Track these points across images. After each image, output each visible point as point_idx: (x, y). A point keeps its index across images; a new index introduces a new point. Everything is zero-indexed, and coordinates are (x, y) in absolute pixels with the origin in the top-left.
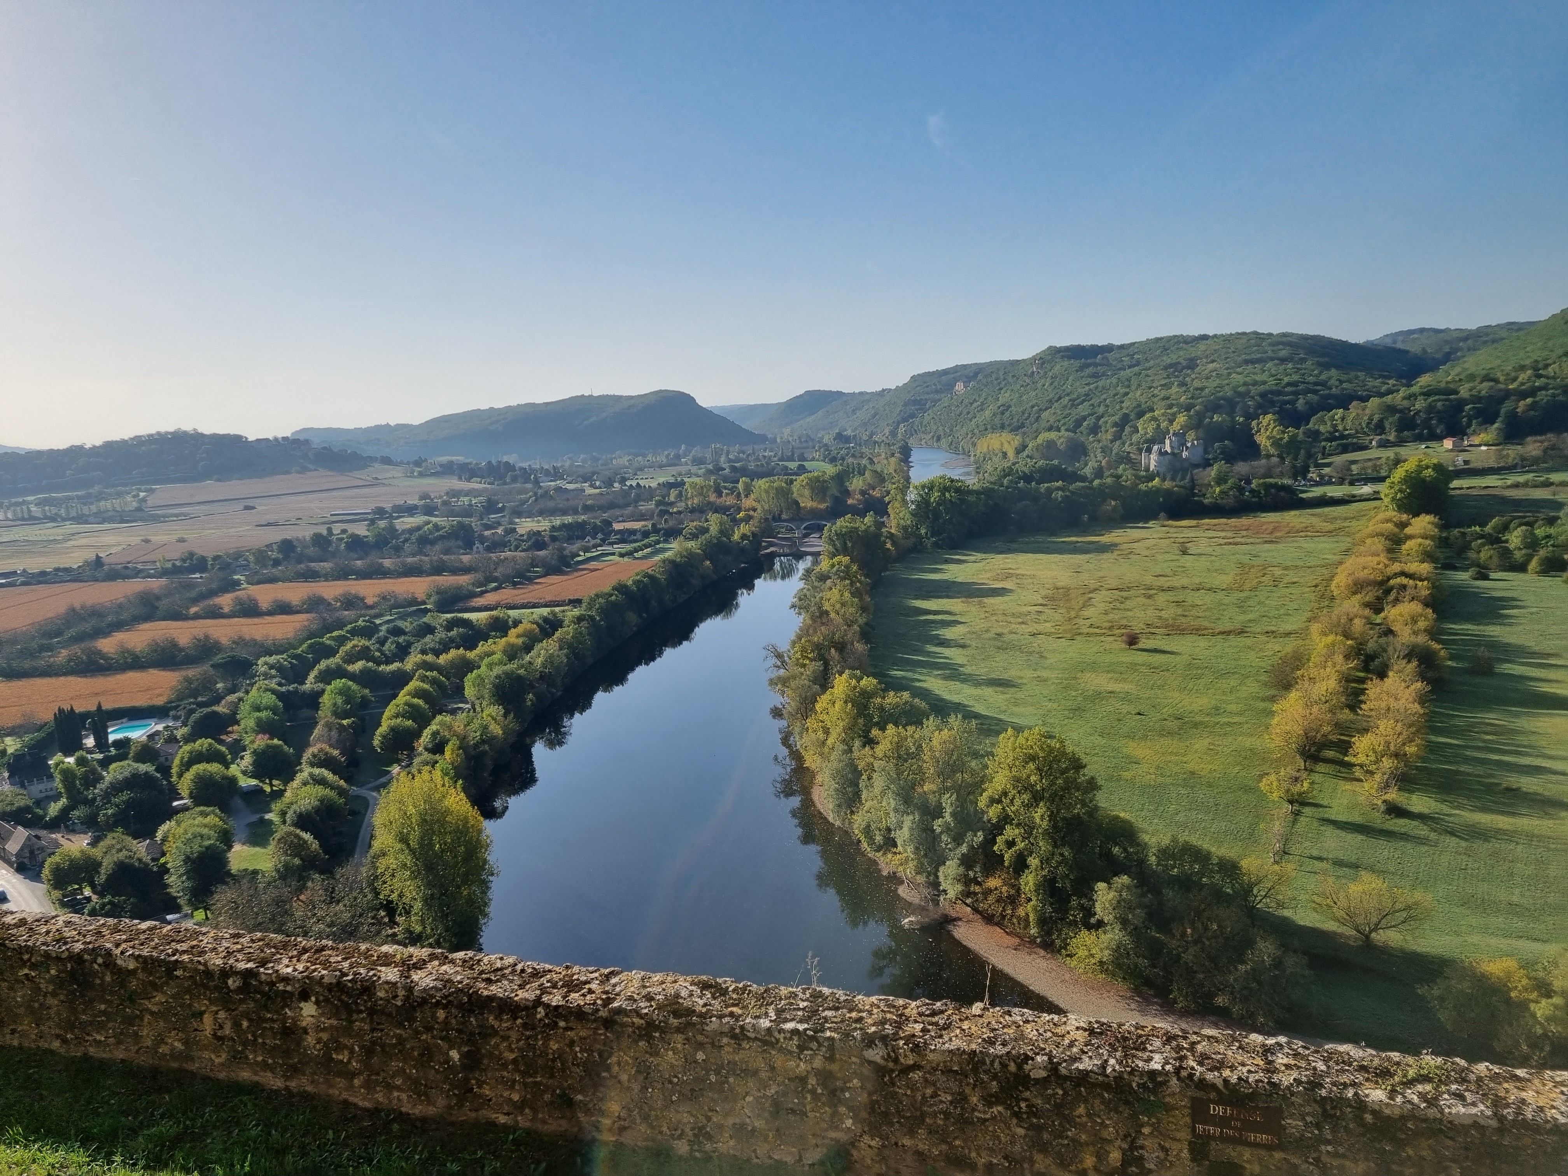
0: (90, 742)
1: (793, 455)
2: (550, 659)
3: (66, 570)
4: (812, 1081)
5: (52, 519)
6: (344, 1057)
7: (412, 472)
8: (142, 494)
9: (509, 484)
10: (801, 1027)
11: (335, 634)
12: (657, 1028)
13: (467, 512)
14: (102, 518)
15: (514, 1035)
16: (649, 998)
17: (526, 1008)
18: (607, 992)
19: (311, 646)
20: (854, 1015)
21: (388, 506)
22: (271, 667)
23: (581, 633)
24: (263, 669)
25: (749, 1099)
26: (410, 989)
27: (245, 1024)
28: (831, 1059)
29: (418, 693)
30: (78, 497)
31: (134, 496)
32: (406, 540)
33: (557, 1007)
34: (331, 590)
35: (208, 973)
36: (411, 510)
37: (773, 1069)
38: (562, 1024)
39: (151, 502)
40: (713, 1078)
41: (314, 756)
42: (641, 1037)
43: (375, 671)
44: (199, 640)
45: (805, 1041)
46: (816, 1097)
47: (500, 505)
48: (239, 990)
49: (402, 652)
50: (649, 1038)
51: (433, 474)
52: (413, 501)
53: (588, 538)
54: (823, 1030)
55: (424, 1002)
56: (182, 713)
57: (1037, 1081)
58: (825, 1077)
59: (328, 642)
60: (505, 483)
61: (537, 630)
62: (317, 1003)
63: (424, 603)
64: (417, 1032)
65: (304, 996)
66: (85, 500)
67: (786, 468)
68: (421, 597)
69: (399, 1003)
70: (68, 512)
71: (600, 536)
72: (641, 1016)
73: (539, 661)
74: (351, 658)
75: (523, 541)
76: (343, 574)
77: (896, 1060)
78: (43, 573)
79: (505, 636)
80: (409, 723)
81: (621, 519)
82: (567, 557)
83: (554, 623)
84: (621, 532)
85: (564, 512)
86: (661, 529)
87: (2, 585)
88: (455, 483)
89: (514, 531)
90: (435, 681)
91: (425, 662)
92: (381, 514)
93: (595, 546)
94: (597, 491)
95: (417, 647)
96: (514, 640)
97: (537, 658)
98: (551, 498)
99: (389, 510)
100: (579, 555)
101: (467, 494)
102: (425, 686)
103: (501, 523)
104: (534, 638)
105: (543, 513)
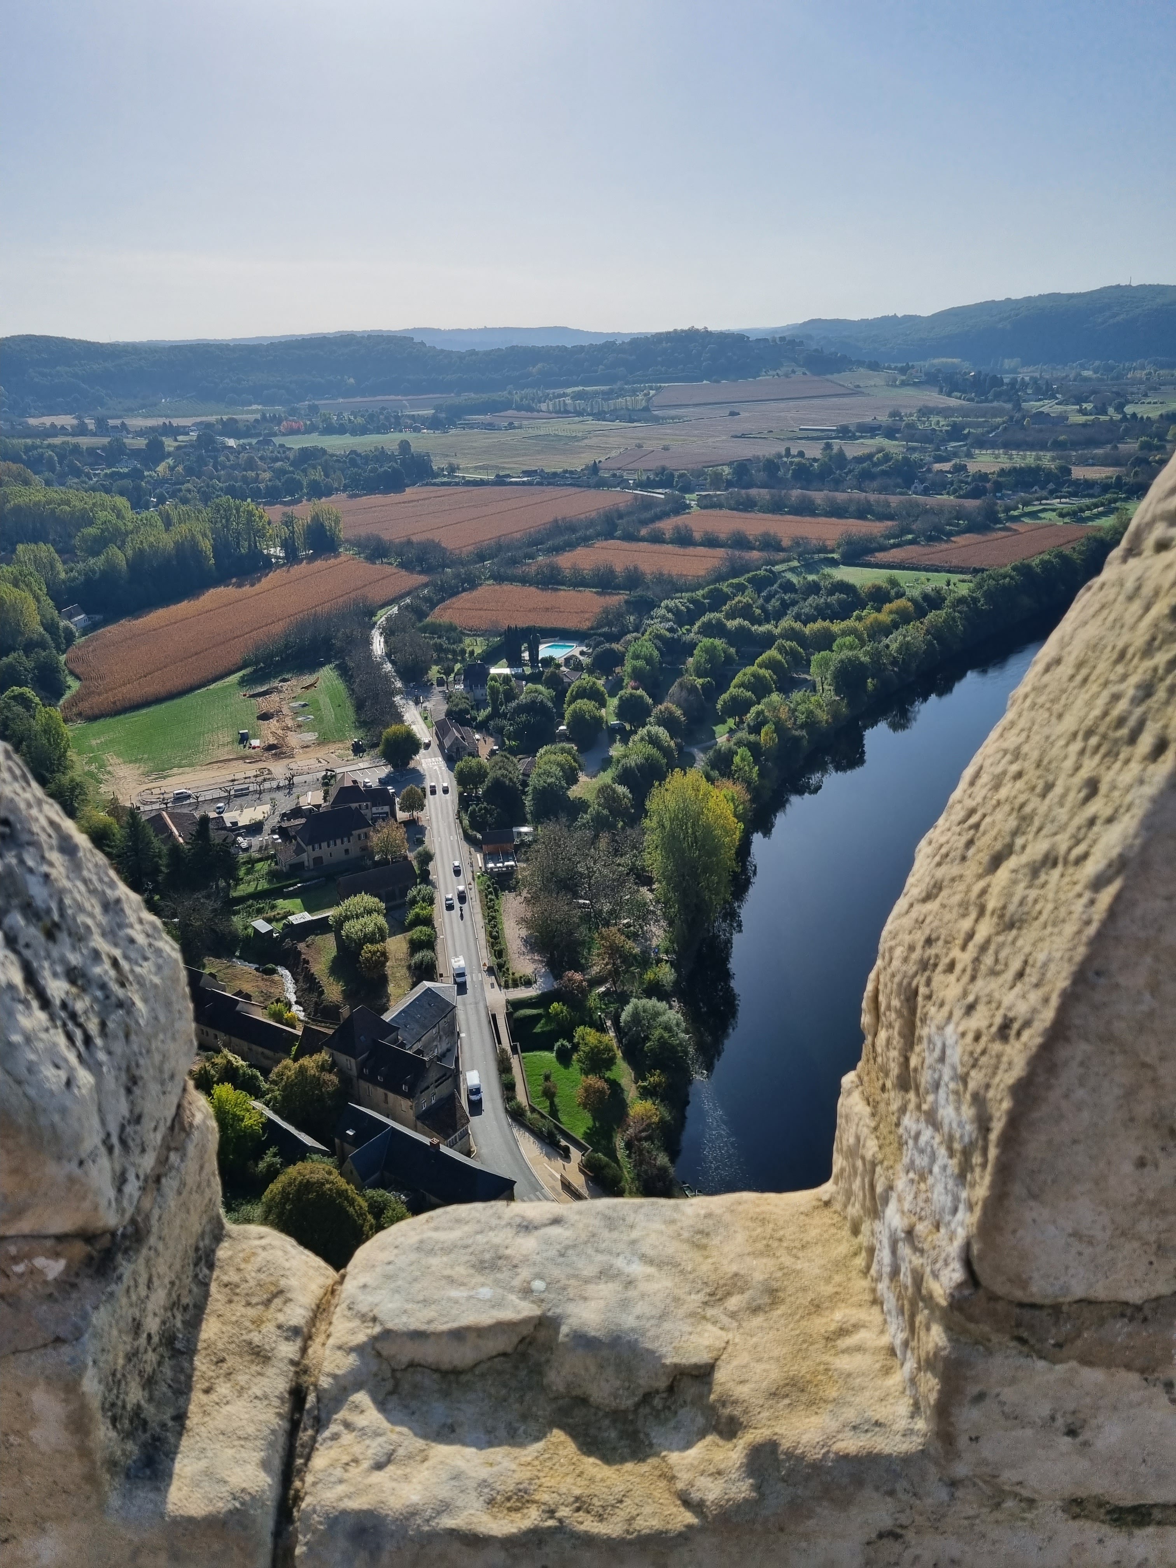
0: (526, 655)
2: (905, 647)
3: (571, 472)
5: (579, 414)
7: (895, 380)
8: (652, 392)
9: (992, 401)
11: (735, 581)
13: (928, 438)
14: (615, 415)
19: (711, 591)
21: (854, 423)
22: (669, 610)
23: (954, 619)
24: (662, 612)
29: (772, 665)
30: (604, 393)
31: (645, 395)
32: (850, 471)
34: (758, 525)
36: (871, 430)
39: (656, 401)
41: (661, 712)
43: (749, 630)
44: (630, 568)
47: (966, 432)
49: (778, 615)
51: (915, 384)
52: (883, 419)
53: (1036, 487)
56: (592, 643)
59: (725, 589)
60: (986, 401)
61: (913, 608)
63: (831, 551)
66: (607, 396)
68: (830, 544)
70: (592, 409)
71: (1051, 486)
73: (894, 646)
74: (731, 616)
75: (967, 483)
76: (778, 506)
78: (555, 474)
79: (879, 610)
80: (749, 694)
81: (1091, 461)
82: (998, 512)
83: (933, 601)
84: (1076, 483)
85: (1031, 446)
86: (1126, 484)
87: (524, 484)
88: (934, 398)
89: (963, 468)
90: (792, 653)
91: (792, 629)
92: (845, 433)
93: (1040, 499)
94: (1082, 419)
95: (796, 609)
96: (884, 616)
97: (894, 642)
98: (1023, 428)
99: (852, 428)
100: (1016, 508)
101: (939, 411)
102: (779, 657)
103: (955, 455)
104: (904, 618)
105: (1007, 446)
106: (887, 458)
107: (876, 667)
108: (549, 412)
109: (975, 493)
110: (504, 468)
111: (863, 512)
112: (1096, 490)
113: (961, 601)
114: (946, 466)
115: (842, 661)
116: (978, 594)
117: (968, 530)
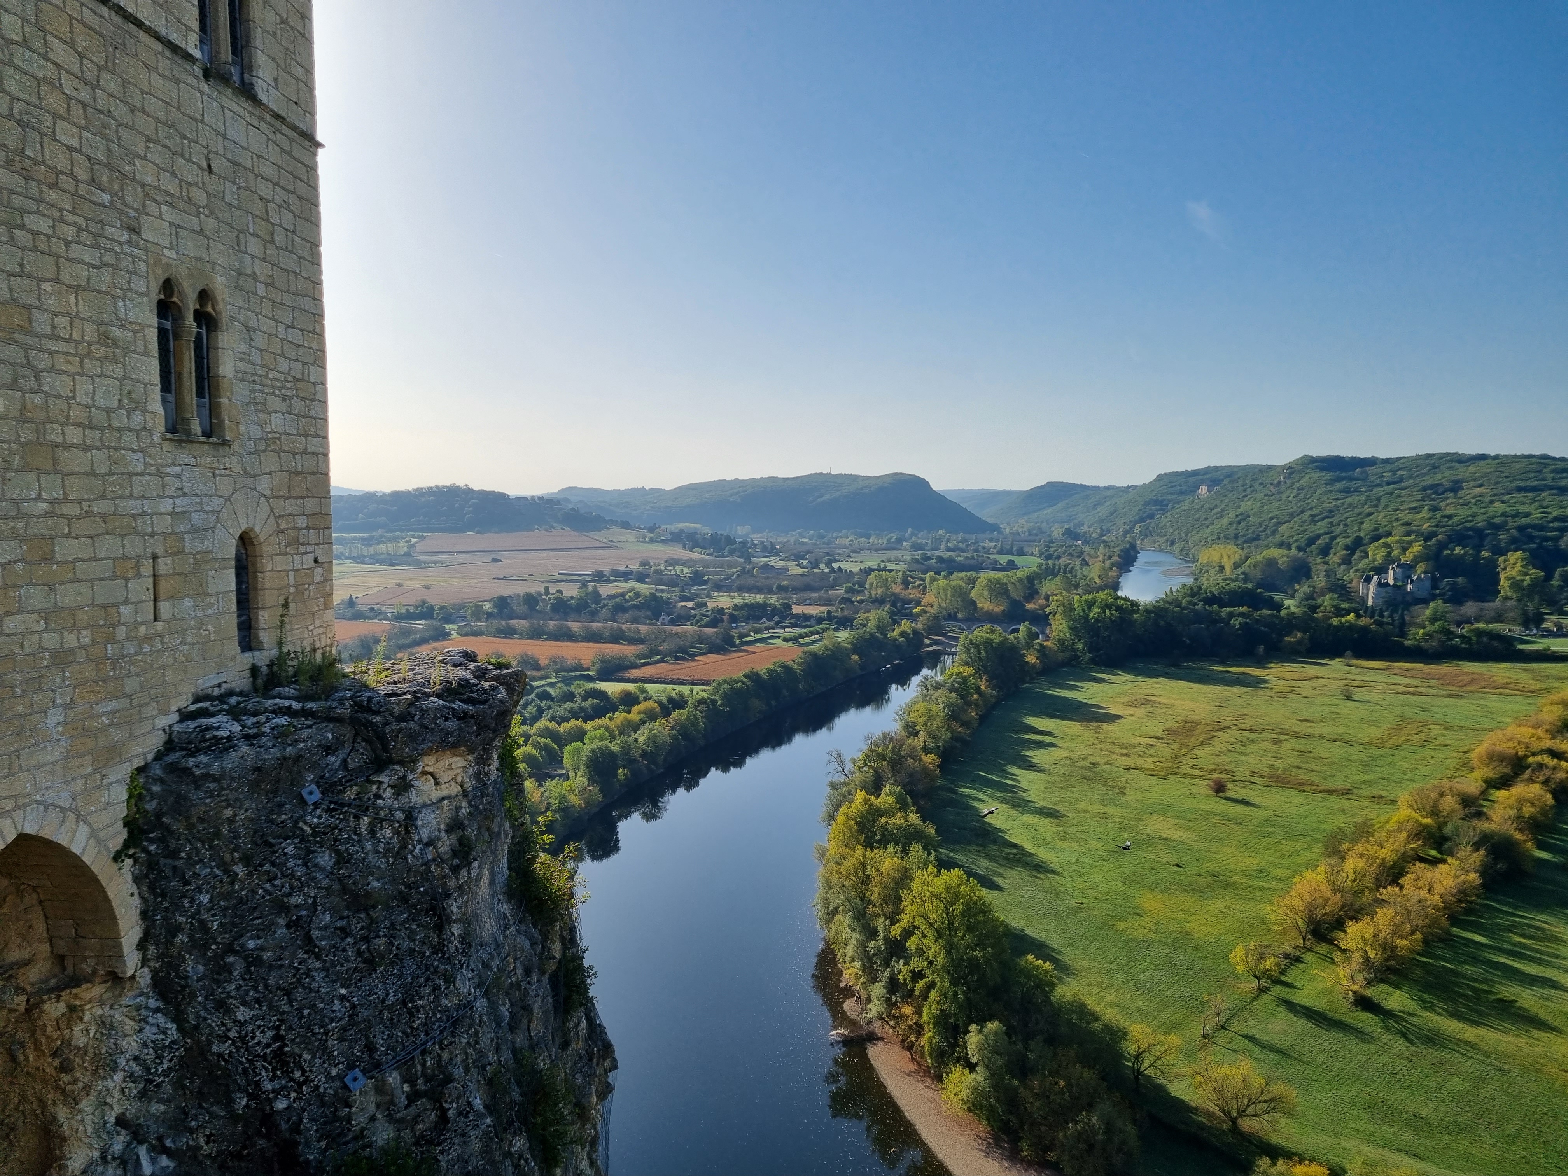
2: (652, 740)
7: (644, 537)
8: (414, 540)
9: (727, 556)
13: (673, 582)
14: (377, 559)
21: (609, 569)
23: (695, 716)
32: (605, 605)
36: (625, 575)
47: (706, 578)
51: (662, 541)
52: (634, 566)
53: (764, 620)
60: (723, 556)
61: (657, 709)
63: (587, 669)
68: (588, 663)
71: (777, 618)
73: (642, 740)
75: (707, 616)
76: (536, 633)
79: (629, 712)
82: (733, 637)
83: (678, 703)
84: (797, 616)
85: (760, 590)
86: (835, 617)
88: (678, 552)
89: (704, 605)
90: (546, 748)
91: (547, 729)
92: (600, 576)
93: (767, 628)
94: (800, 571)
95: (551, 711)
96: (635, 715)
97: (642, 737)
98: (753, 575)
99: (607, 574)
100: (749, 636)
101: (683, 562)
102: (534, 752)
103: (698, 596)
104: (651, 717)
105: (741, 589)
106: (637, 595)
107: (627, 757)
109: (713, 624)
111: (617, 638)
112: (813, 621)
113: (701, 702)
114: (690, 604)
115: (593, 751)
116: (716, 697)
117: (710, 652)
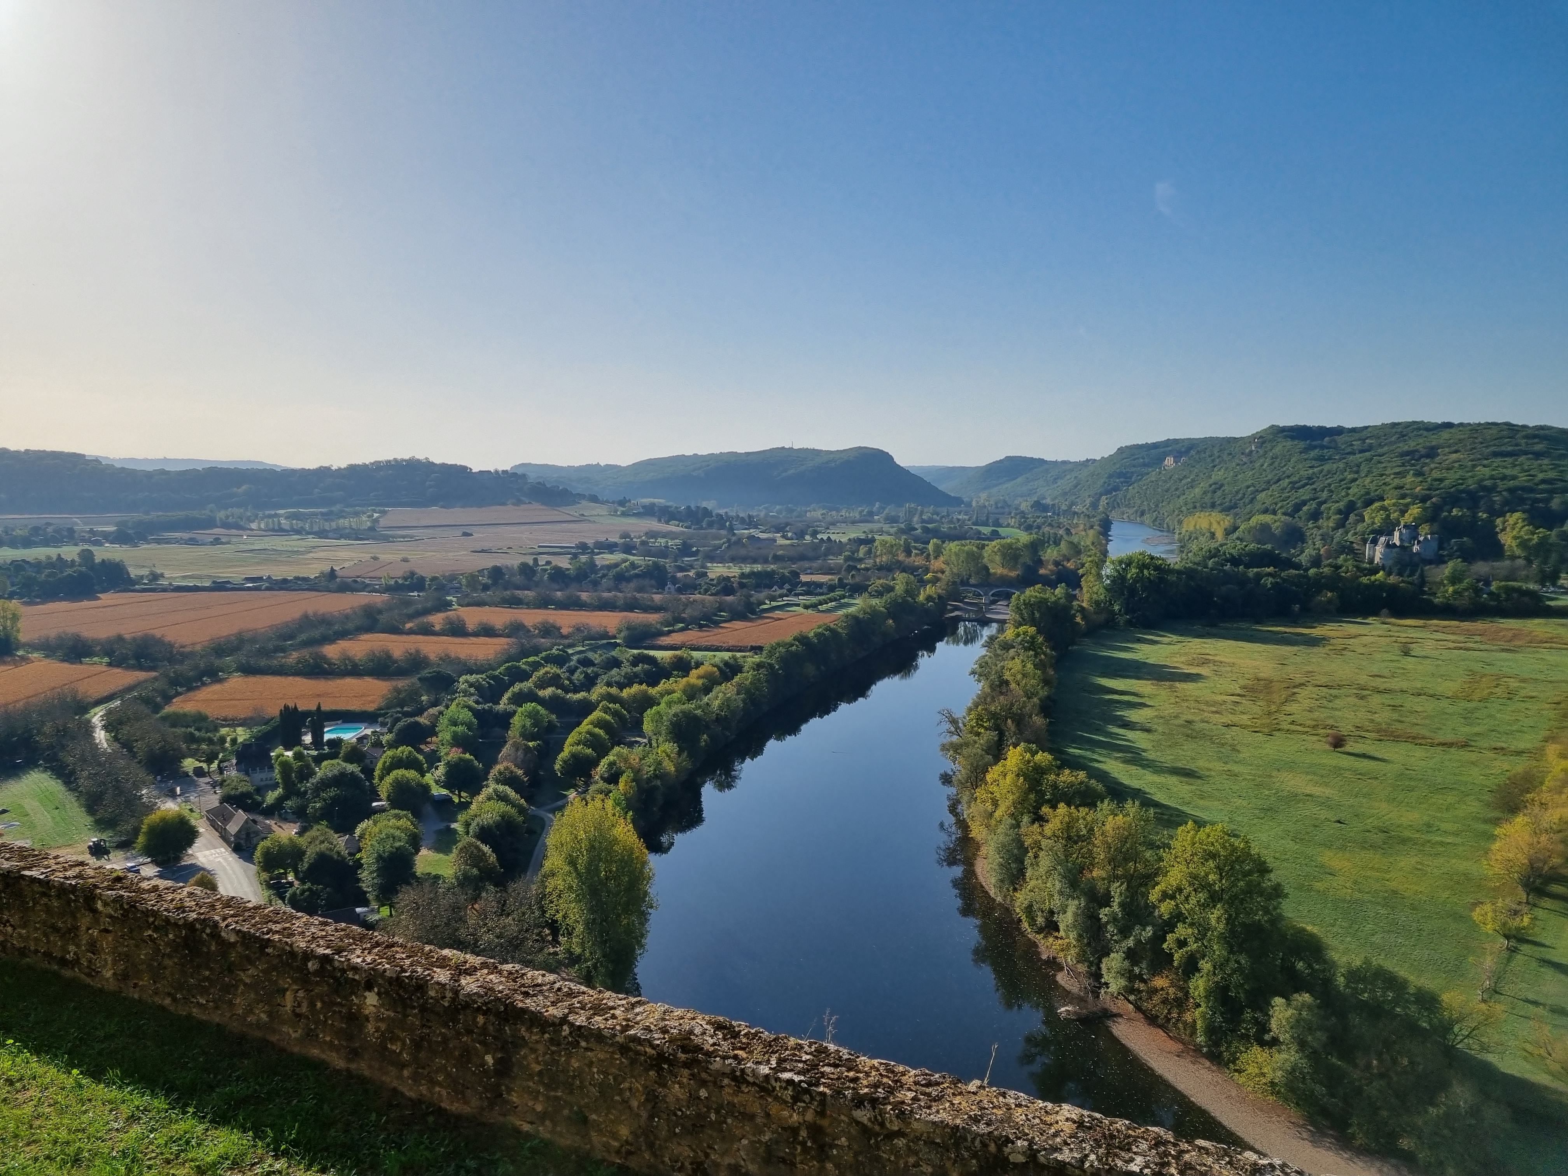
0: (308, 739)
1: (988, 520)
3: (304, 579)
4: (803, 1133)
5: (298, 532)
6: (396, 1047)
7: (616, 511)
8: (376, 515)
9: (705, 529)
10: (797, 1078)
11: (531, 659)
12: (667, 1060)
13: (663, 553)
14: (340, 534)
15: (541, 1048)
16: (664, 1031)
17: (553, 1024)
18: (628, 1020)
19: (507, 669)
20: (851, 1074)
21: (590, 542)
22: (471, 685)
23: (759, 680)
24: (464, 686)
25: (745, 1142)
26: (456, 992)
27: (319, 1005)
28: (821, 1113)
29: (599, 724)
30: (322, 514)
31: (369, 517)
32: (604, 576)
33: (580, 1027)
34: (531, 618)
35: (293, 954)
36: (610, 547)
37: (768, 1115)
38: (583, 1044)
39: (383, 522)
40: (713, 1116)
41: (500, 773)
42: (651, 1067)
43: (563, 698)
44: (411, 654)
45: (799, 1092)
46: (806, 1150)
47: (694, 549)
48: (316, 973)
49: (589, 683)
50: (660, 1070)
51: (634, 515)
52: (615, 539)
53: (775, 587)
54: (817, 1084)
55: (467, 1006)
56: (389, 720)
57: (1016, 1165)
58: (815, 1131)
59: (524, 666)
60: (702, 528)
61: (718, 673)
62: (379, 994)
63: (615, 637)
64: (459, 1033)
65: (369, 987)
66: (327, 516)
67: (979, 532)
68: (612, 631)
69: (446, 1004)
70: (311, 527)
71: (787, 586)
72: (654, 1047)
73: (717, 703)
74: (543, 684)
75: (713, 585)
76: (543, 603)
77: (882, 1125)
78: (285, 581)
79: (688, 677)
80: (589, 751)
81: (809, 571)
82: (752, 605)
83: (733, 668)
85: (755, 560)
86: (847, 584)
87: (249, 589)
88: (655, 525)
89: (705, 575)
90: (617, 713)
91: (609, 694)
92: (587, 548)
93: (782, 596)
94: (787, 542)
95: (604, 679)
96: (695, 681)
97: (714, 700)
98: (743, 546)
99: (591, 545)
100: (765, 603)
101: (665, 535)
102: (607, 717)
103: (694, 566)
104: (714, 681)
105: (735, 560)
106: (633, 565)
107: (711, 718)
108: (260, 529)
109: (726, 592)
110: (219, 577)
111: (630, 607)
112: (826, 589)
113: (759, 667)
114: (690, 575)
115: (673, 713)
117: (734, 619)
